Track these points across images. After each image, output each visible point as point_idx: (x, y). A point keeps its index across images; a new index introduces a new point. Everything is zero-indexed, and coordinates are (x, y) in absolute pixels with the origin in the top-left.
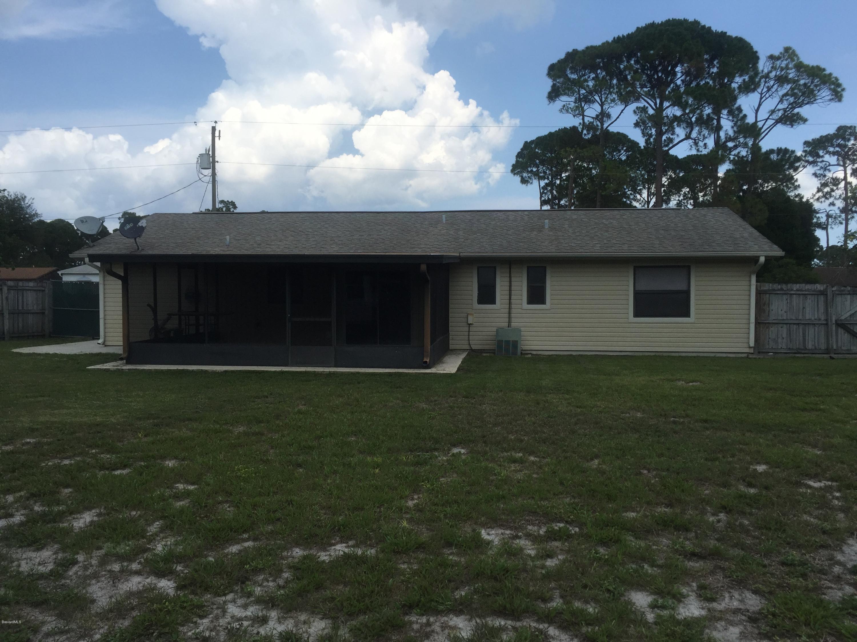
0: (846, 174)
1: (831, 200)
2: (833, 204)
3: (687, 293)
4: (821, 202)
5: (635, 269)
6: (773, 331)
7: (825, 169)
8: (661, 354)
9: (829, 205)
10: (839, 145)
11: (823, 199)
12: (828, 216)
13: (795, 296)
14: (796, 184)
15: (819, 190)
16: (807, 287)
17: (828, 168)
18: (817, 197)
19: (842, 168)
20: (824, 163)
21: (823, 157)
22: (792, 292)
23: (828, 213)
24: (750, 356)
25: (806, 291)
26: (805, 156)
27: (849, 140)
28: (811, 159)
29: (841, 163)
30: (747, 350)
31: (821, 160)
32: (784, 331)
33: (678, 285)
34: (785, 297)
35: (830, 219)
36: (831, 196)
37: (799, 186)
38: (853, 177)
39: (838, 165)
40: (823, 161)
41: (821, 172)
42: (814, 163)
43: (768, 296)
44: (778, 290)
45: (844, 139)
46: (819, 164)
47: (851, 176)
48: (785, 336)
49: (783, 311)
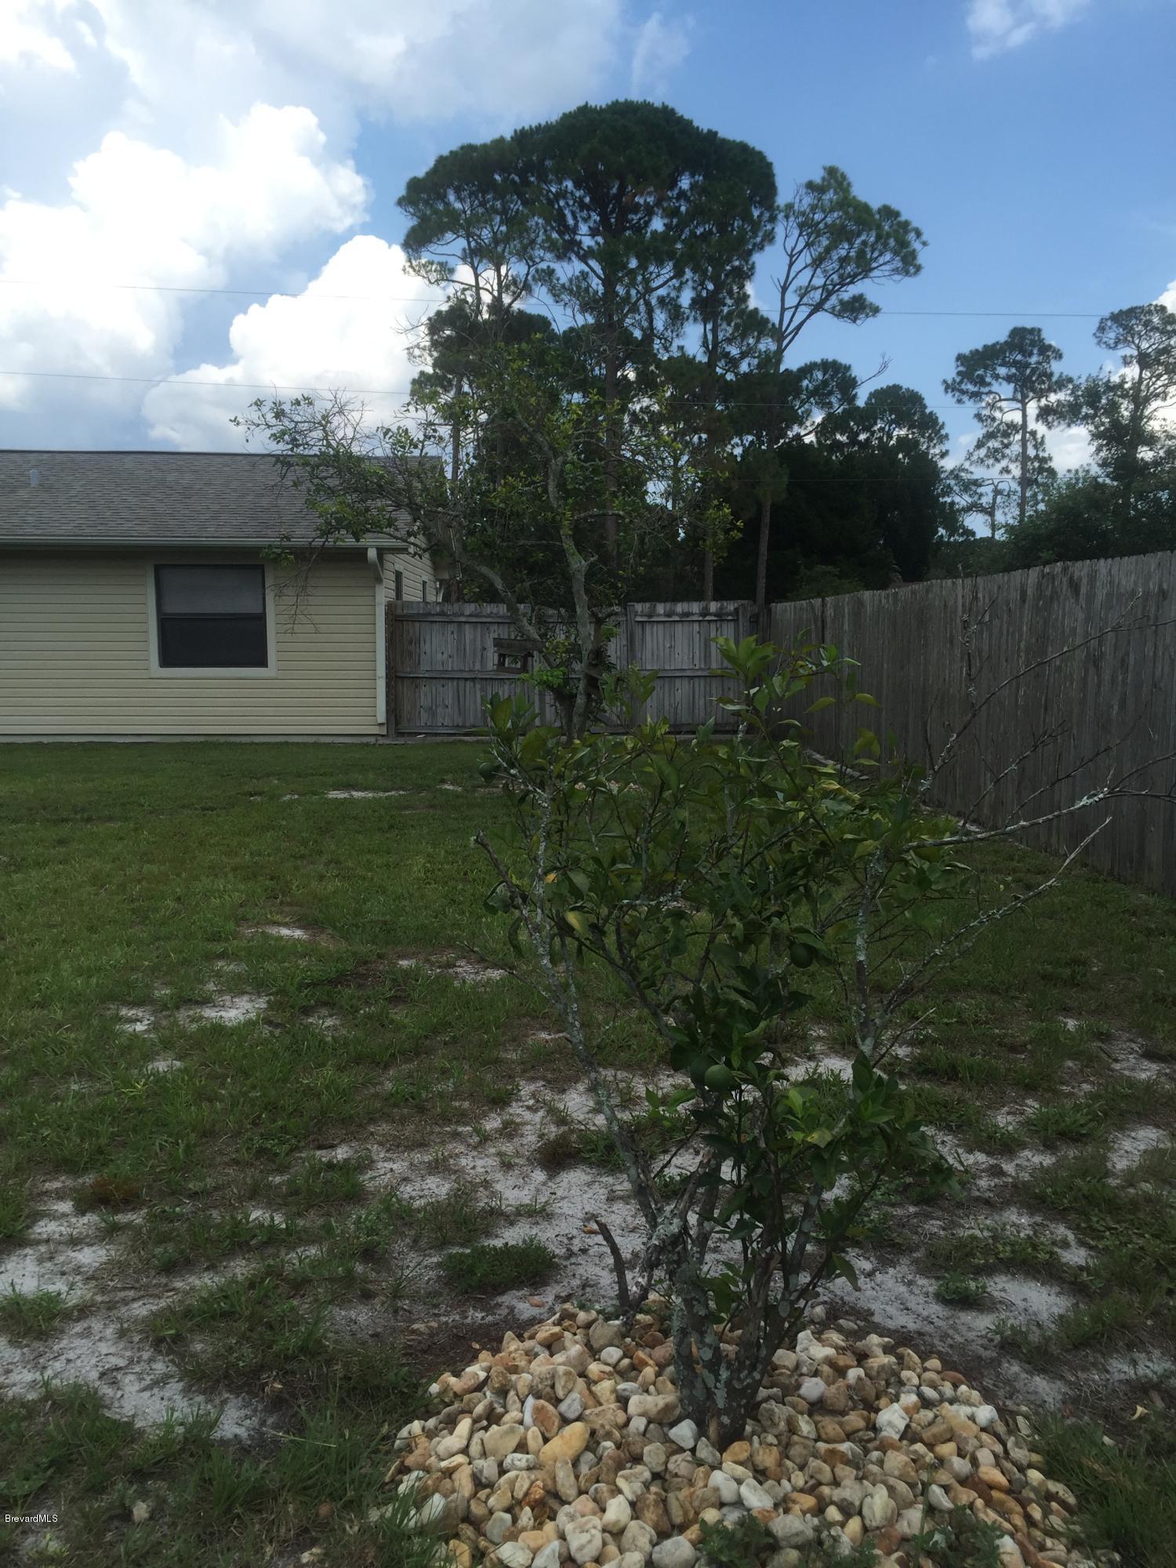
0: (1024, 416)
1: (1004, 463)
2: (1006, 470)
3: (261, 618)
4: (988, 466)
5: (158, 570)
6: (425, 695)
7: (993, 406)
8: (215, 739)
9: (1001, 472)
10: (1015, 364)
11: (991, 461)
12: (997, 492)
13: (467, 626)
14: (943, 432)
15: (980, 445)
16: (489, 610)
17: (999, 404)
18: (975, 458)
19: (1019, 405)
20: (992, 396)
21: (989, 384)
22: (463, 619)
23: (996, 487)
24: (381, 741)
25: (488, 616)
26: (961, 382)
27: (1031, 354)
28: (971, 388)
29: (1019, 397)
30: (376, 730)
31: (986, 390)
32: (448, 693)
33: (244, 605)
34: (451, 628)
35: (999, 497)
36: (1003, 456)
37: (947, 436)
38: (1040, 422)
39: (1014, 399)
40: (990, 392)
41: (986, 412)
42: (976, 396)
43: (417, 625)
44: (438, 614)
45: (1022, 351)
46: (984, 396)
47: (1037, 420)
48: (449, 701)
49: (445, 655)
